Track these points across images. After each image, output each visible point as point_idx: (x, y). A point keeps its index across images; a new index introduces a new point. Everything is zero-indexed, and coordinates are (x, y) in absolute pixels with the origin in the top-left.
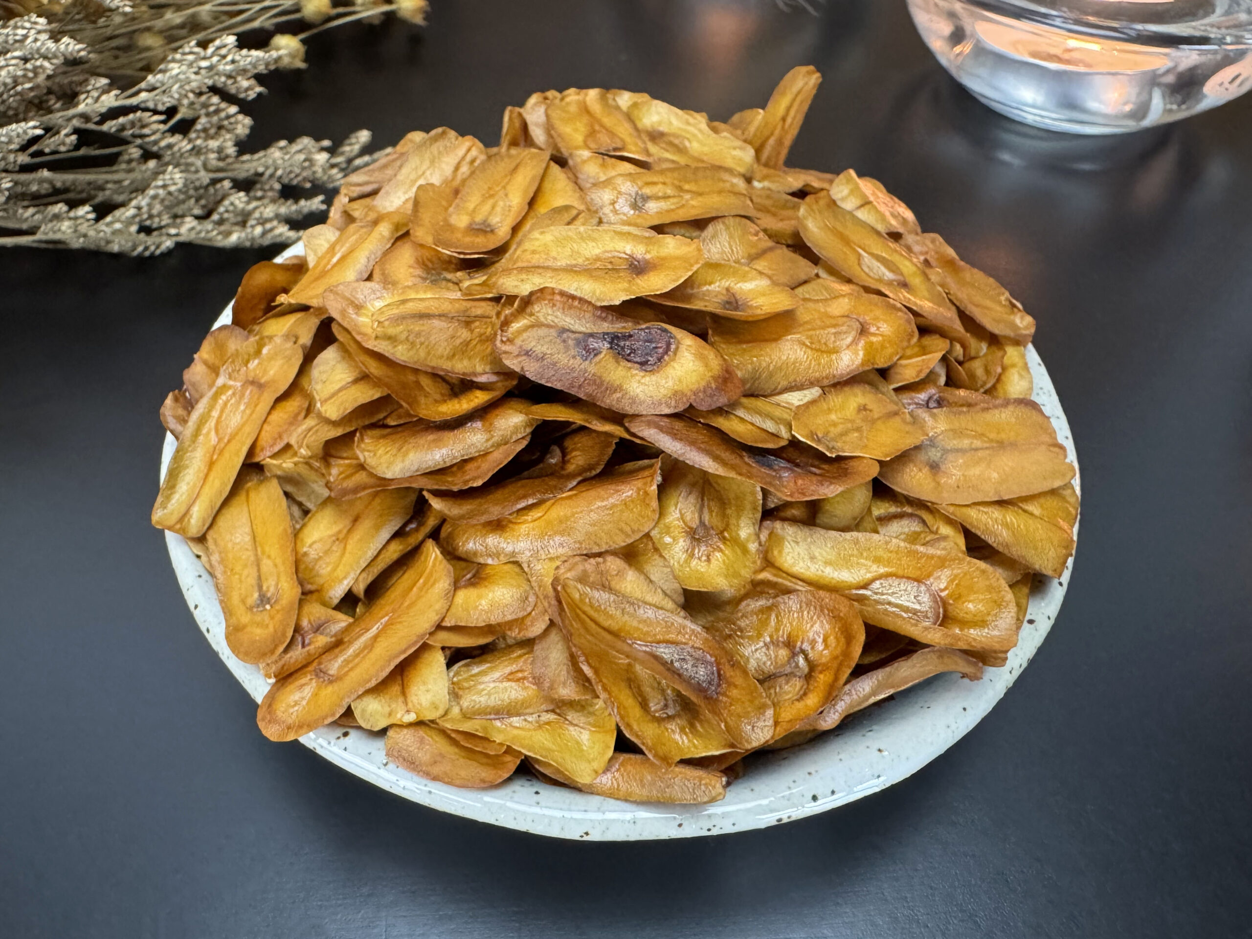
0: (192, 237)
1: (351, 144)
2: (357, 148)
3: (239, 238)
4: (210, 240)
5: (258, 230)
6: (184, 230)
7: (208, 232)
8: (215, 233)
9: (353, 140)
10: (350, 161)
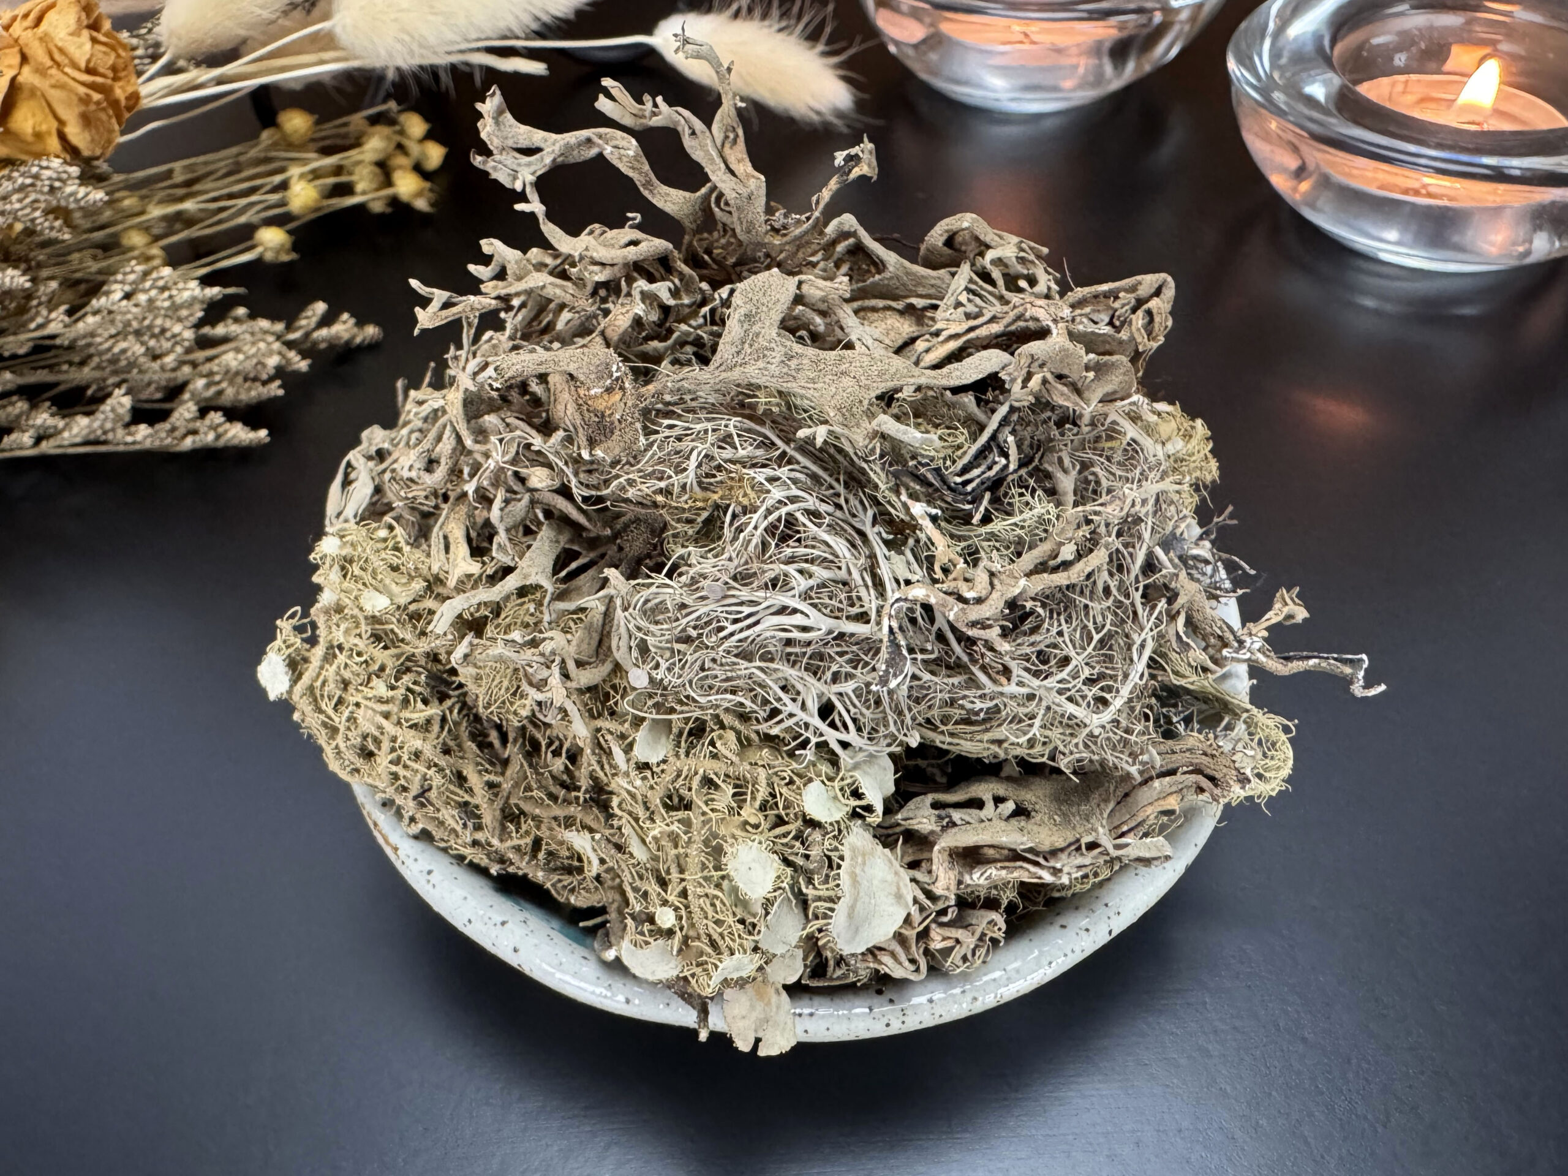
0: (148, 445)
1: (307, 318)
2: (314, 320)
5: (211, 436)
6: (140, 437)
7: (162, 440)
8: (168, 439)
9: (309, 313)
10: (307, 335)
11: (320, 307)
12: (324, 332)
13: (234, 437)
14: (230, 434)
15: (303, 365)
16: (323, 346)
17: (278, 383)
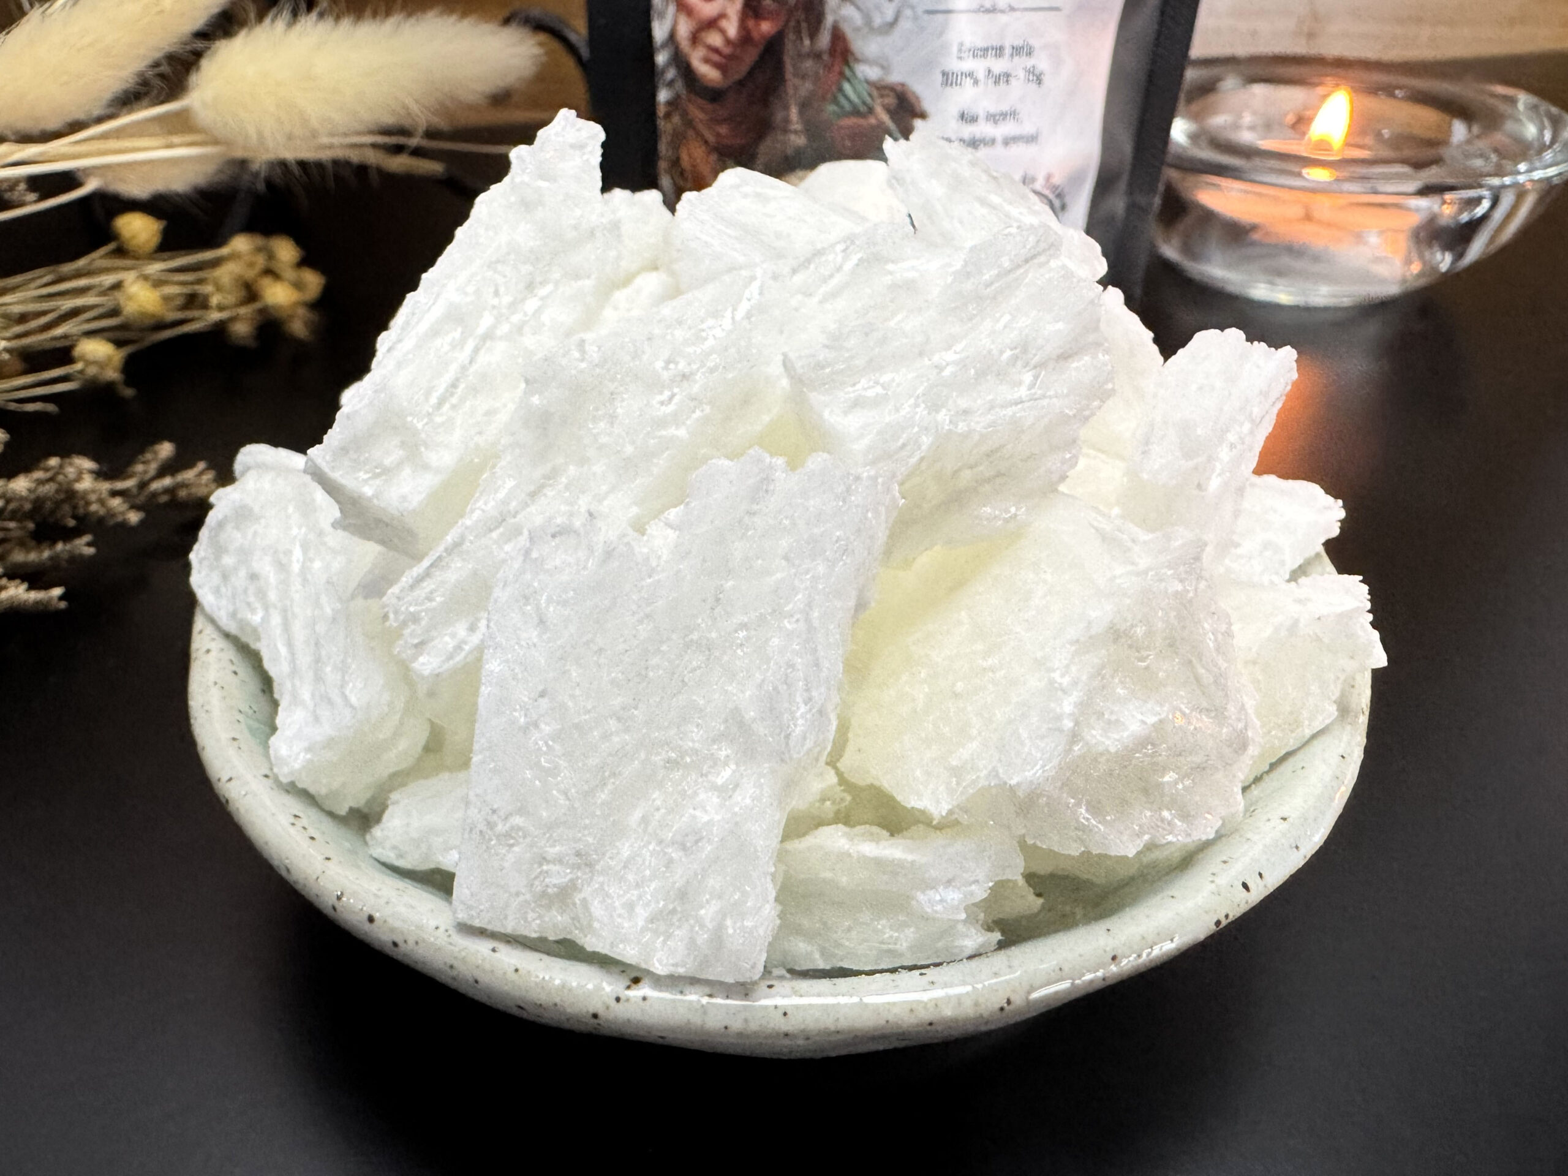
2: (153, 468)
9: (148, 456)
10: (143, 485)
11: (166, 449)
12: (167, 481)
13: (11, 598)
15: (134, 517)
16: (164, 499)
17: (87, 538)
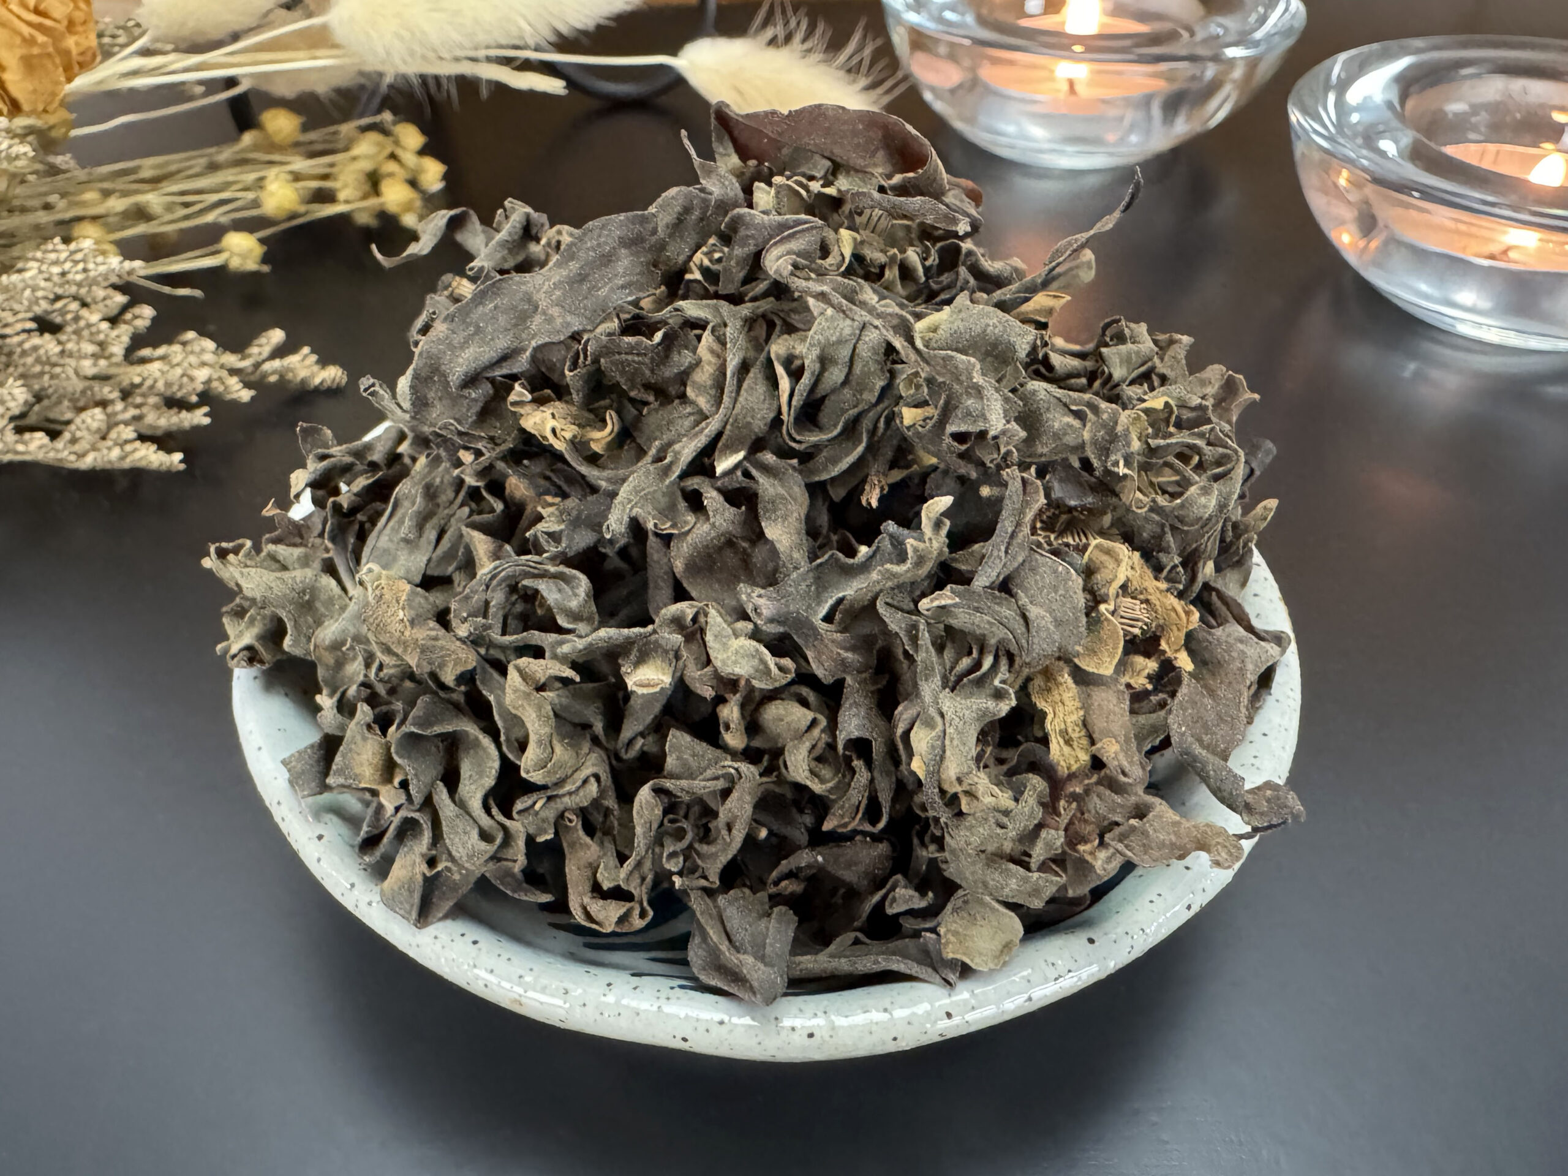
0: (40, 456)
1: (260, 346)
2: (266, 351)
3: (95, 459)
4: (61, 460)
5: (116, 453)
6: (33, 447)
7: (58, 451)
8: (66, 453)
9: (262, 340)
11: (277, 336)
12: (277, 363)
13: (141, 459)
14: (138, 455)
15: (246, 395)
17: (205, 410)
